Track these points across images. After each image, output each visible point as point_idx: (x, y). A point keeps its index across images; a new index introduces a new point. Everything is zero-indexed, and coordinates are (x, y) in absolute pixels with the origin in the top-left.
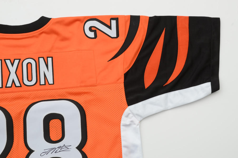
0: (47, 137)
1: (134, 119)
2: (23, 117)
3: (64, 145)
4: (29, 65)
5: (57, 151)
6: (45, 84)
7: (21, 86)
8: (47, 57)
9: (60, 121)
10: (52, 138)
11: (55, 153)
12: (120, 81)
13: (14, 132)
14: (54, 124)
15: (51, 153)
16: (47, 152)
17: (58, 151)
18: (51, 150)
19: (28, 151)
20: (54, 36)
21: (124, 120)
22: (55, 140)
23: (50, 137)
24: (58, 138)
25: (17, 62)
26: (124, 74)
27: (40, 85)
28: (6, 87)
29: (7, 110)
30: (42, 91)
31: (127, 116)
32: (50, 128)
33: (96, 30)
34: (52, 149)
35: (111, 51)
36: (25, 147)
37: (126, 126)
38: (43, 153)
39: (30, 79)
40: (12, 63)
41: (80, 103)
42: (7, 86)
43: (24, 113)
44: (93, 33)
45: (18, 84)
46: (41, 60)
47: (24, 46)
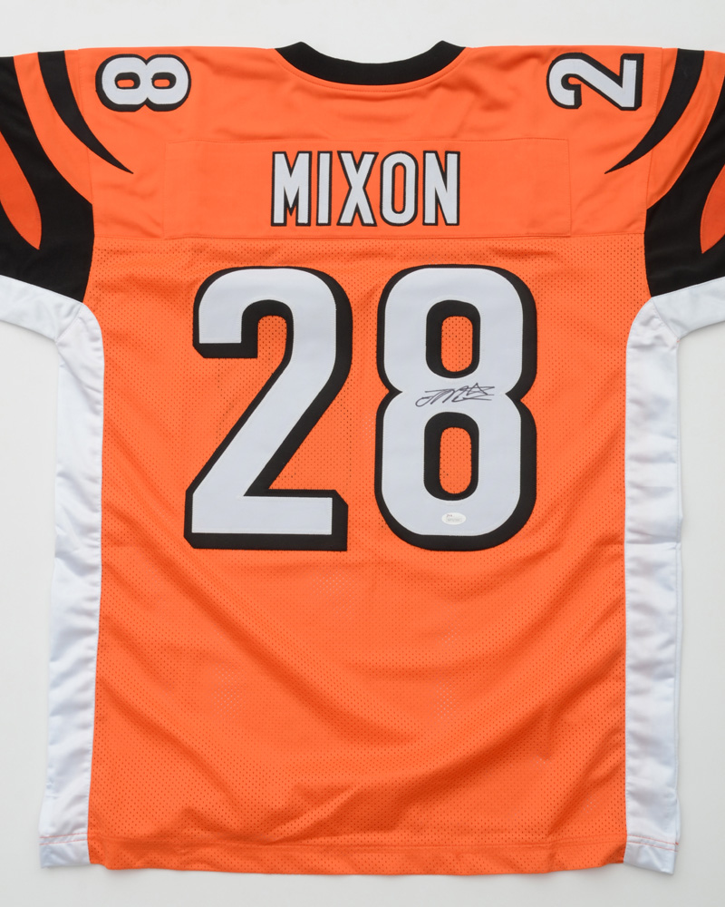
0: (435, 361)
1: (663, 331)
2: (377, 304)
3: (477, 384)
4: (399, 169)
5: (457, 397)
6: (436, 224)
7: (375, 225)
8: (447, 153)
9: (469, 322)
10: (445, 365)
11: (453, 401)
12: (634, 227)
13: (354, 341)
14: (454, 328)
15: (443, 402)
17: (460, 398)
18: (443, 395)
19: (387, 391)
20: (468, 97)
21: (638, 333)
22: (452, 370)
23: (441, 360)
24: (461, 364)
25: (368, 159)
26: (648, 210)
27: (424, 224)
28: (339, 224)
29: (340, 283)
30: (427, 241)
31: (646, 323)
32: (443, 339)
33: (579, 86)
34: (444, 390)
35: (616, 146)
36: (379, 379)
37: (641, 347)
38: (423, 398)
39: (398, 208)
40: (357, 162)
41: (524, 281)
42: (342, 221)
43: (379, 295)
44: (572, 92)
45: (368, 219)
46: (431, 158)
47: (388, 120)
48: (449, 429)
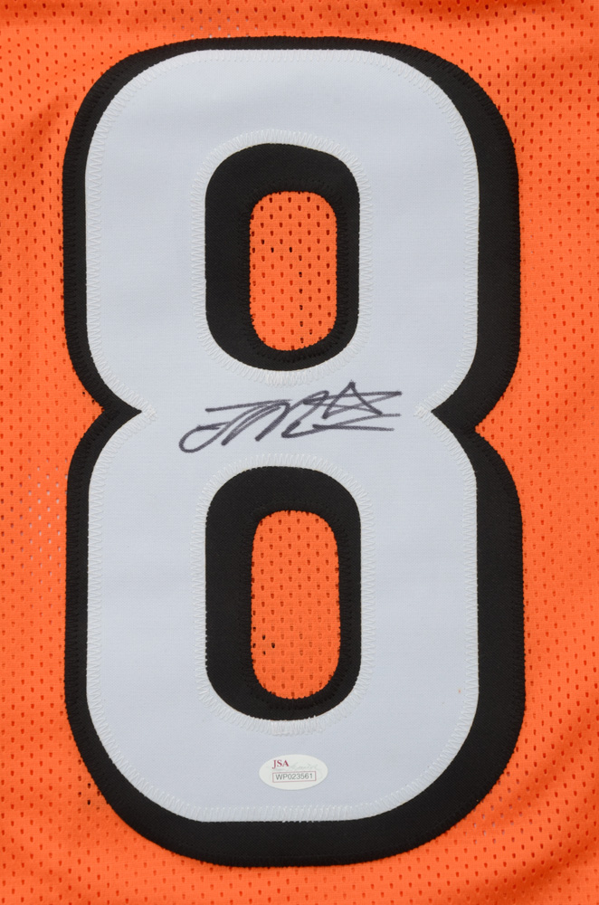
0: (232, 322)
3: (352, 385)
5: (297, 424)
10: (262, 331)
11: (286, 435)
14: (286, 225)
15: (258, 438)
16: (229, 424)
17: (306, 425)
18: (255, 418)
19: (96, 410)
23: (248, 319)
24: (306, 328)
34: (260, 404)
36: (73, 377)
38: (200, 428)
43: (67, 130)
48: (277, 516)
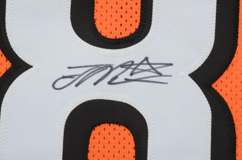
3: (146, 59)
5: (116, 77)
10: (100, 28)
11: (110, 83)
15: (95, 84)
16: (80, 76)
17: (121, 79)
18: (94, 73)
19: (8, 65)
22: (110, 36)
23: (93, 21)
24: (123, 28)
34: (97, 66)
38: (64, 77)
48: (103, 126)
